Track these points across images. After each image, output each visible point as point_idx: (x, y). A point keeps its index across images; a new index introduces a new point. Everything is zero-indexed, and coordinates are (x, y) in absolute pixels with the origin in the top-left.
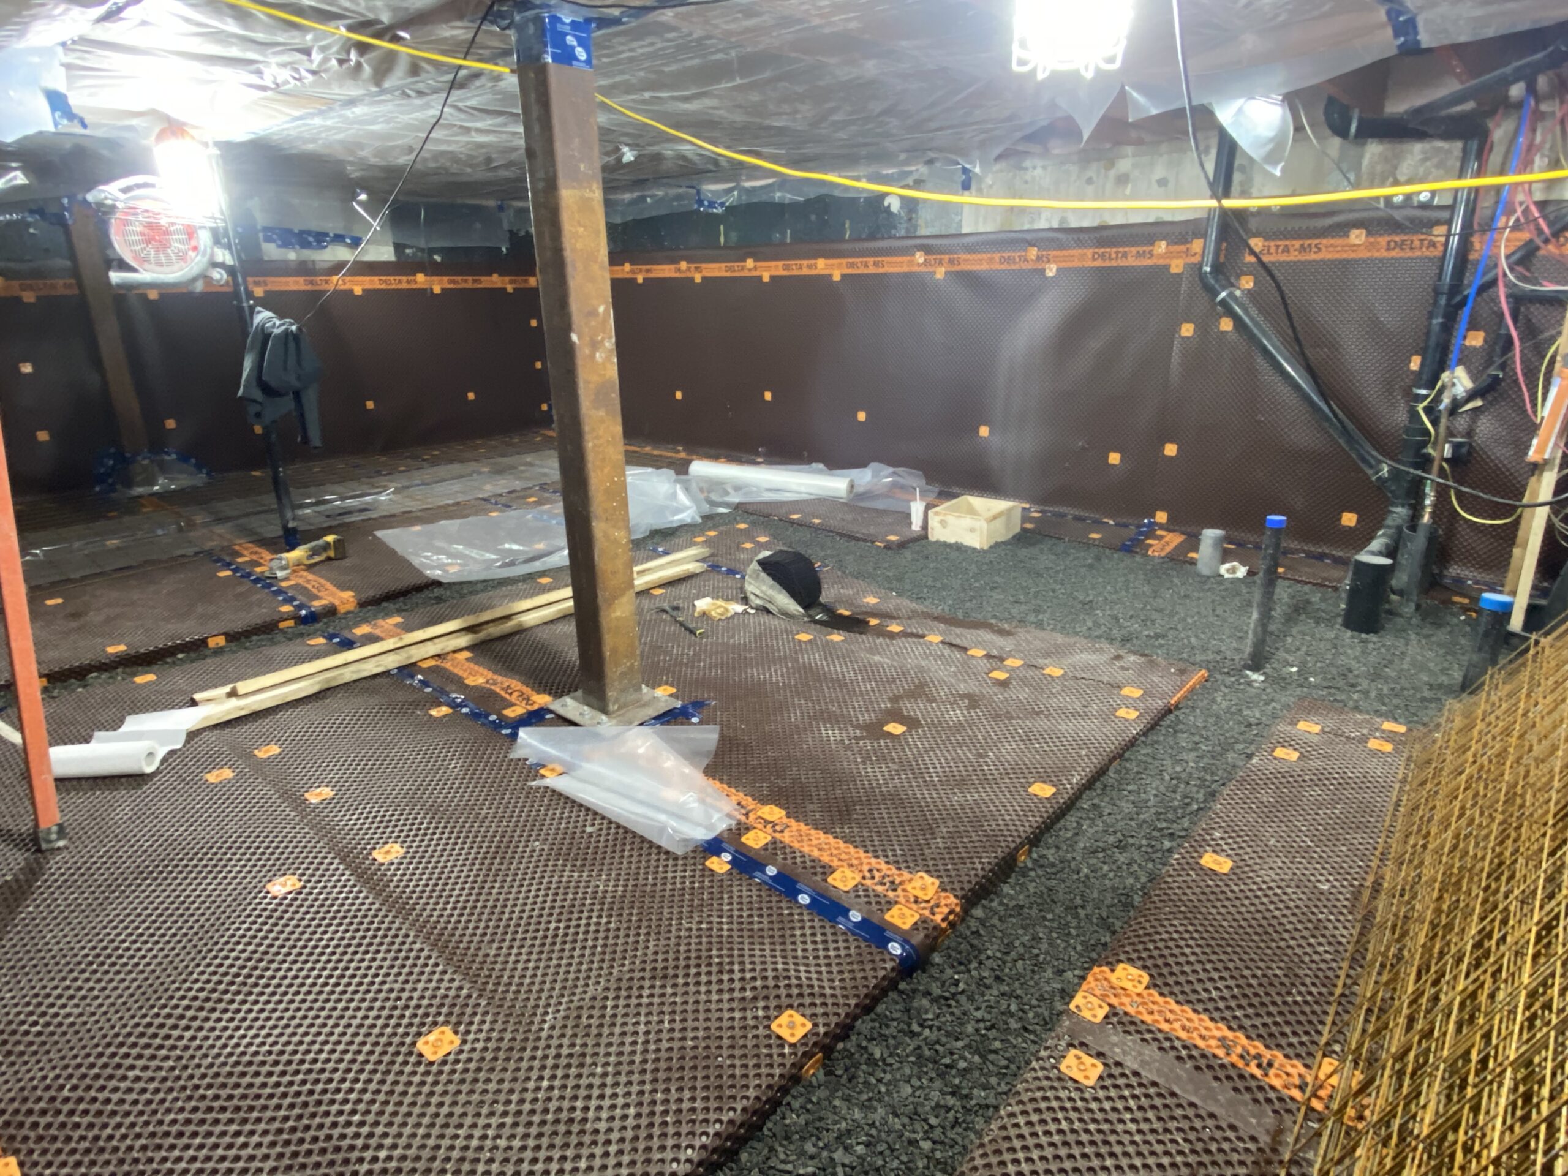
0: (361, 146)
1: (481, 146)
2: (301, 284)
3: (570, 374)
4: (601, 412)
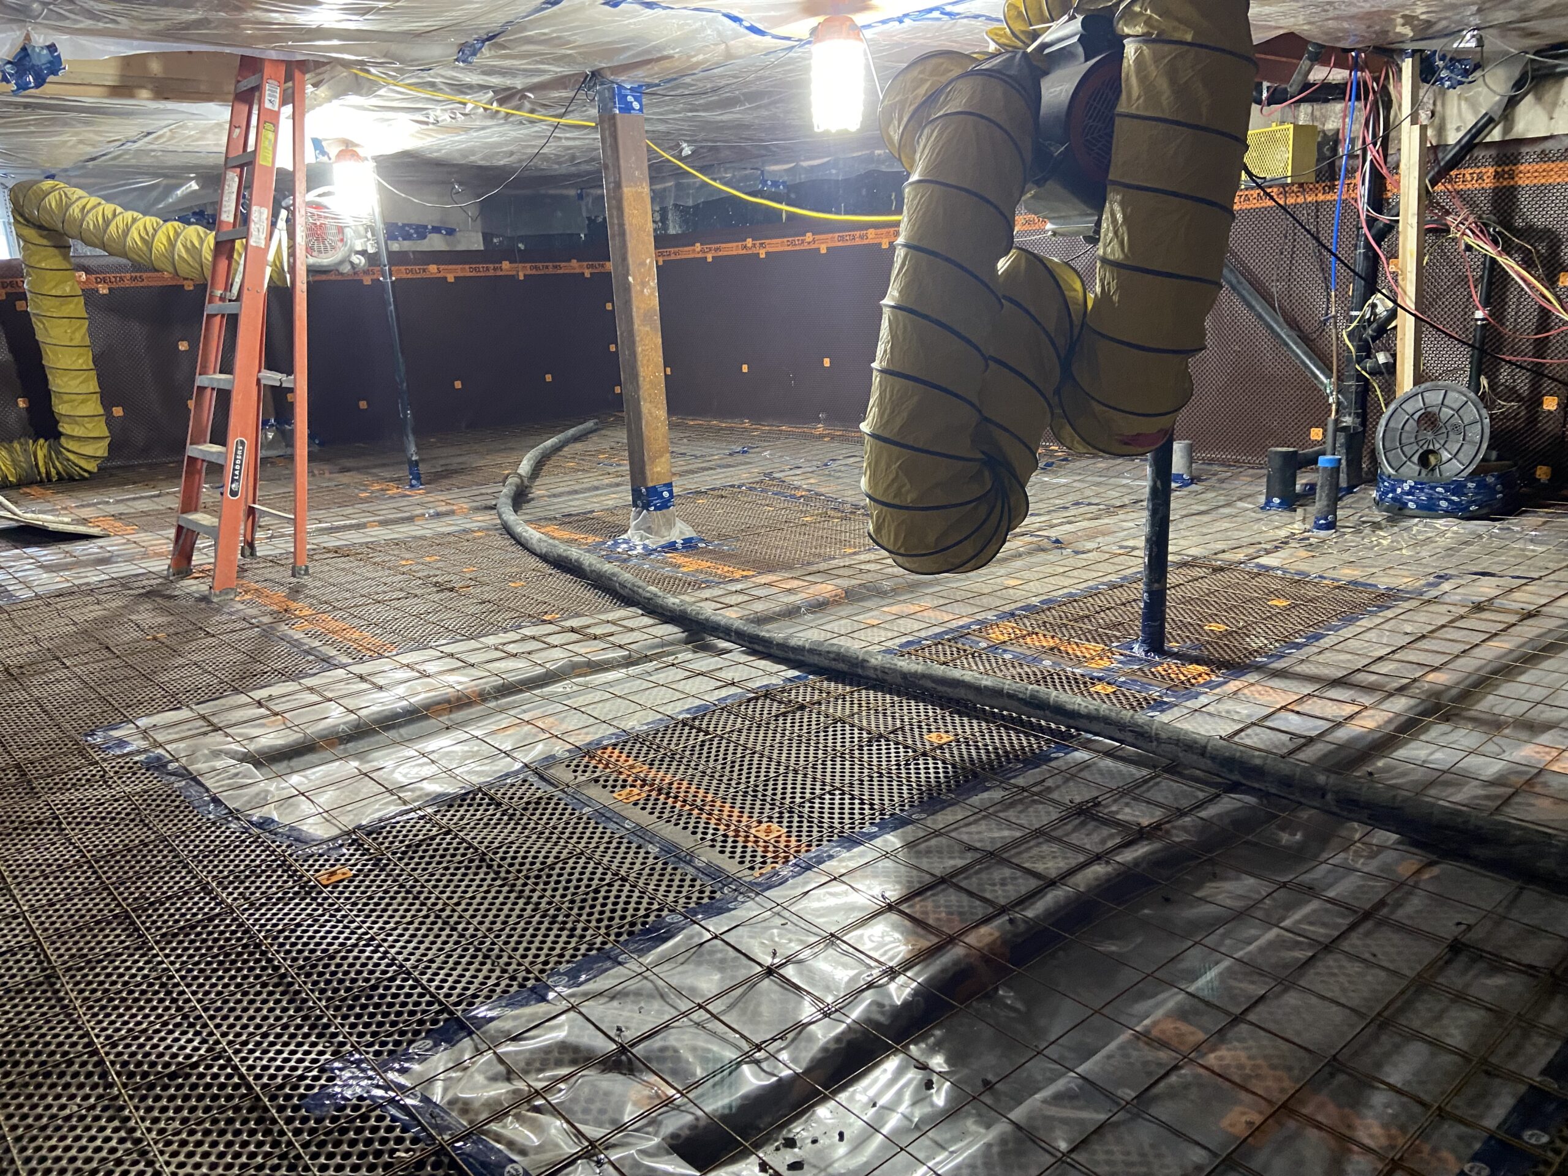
2: (402, 272)
3: (628, 303)
4: (648, 328)
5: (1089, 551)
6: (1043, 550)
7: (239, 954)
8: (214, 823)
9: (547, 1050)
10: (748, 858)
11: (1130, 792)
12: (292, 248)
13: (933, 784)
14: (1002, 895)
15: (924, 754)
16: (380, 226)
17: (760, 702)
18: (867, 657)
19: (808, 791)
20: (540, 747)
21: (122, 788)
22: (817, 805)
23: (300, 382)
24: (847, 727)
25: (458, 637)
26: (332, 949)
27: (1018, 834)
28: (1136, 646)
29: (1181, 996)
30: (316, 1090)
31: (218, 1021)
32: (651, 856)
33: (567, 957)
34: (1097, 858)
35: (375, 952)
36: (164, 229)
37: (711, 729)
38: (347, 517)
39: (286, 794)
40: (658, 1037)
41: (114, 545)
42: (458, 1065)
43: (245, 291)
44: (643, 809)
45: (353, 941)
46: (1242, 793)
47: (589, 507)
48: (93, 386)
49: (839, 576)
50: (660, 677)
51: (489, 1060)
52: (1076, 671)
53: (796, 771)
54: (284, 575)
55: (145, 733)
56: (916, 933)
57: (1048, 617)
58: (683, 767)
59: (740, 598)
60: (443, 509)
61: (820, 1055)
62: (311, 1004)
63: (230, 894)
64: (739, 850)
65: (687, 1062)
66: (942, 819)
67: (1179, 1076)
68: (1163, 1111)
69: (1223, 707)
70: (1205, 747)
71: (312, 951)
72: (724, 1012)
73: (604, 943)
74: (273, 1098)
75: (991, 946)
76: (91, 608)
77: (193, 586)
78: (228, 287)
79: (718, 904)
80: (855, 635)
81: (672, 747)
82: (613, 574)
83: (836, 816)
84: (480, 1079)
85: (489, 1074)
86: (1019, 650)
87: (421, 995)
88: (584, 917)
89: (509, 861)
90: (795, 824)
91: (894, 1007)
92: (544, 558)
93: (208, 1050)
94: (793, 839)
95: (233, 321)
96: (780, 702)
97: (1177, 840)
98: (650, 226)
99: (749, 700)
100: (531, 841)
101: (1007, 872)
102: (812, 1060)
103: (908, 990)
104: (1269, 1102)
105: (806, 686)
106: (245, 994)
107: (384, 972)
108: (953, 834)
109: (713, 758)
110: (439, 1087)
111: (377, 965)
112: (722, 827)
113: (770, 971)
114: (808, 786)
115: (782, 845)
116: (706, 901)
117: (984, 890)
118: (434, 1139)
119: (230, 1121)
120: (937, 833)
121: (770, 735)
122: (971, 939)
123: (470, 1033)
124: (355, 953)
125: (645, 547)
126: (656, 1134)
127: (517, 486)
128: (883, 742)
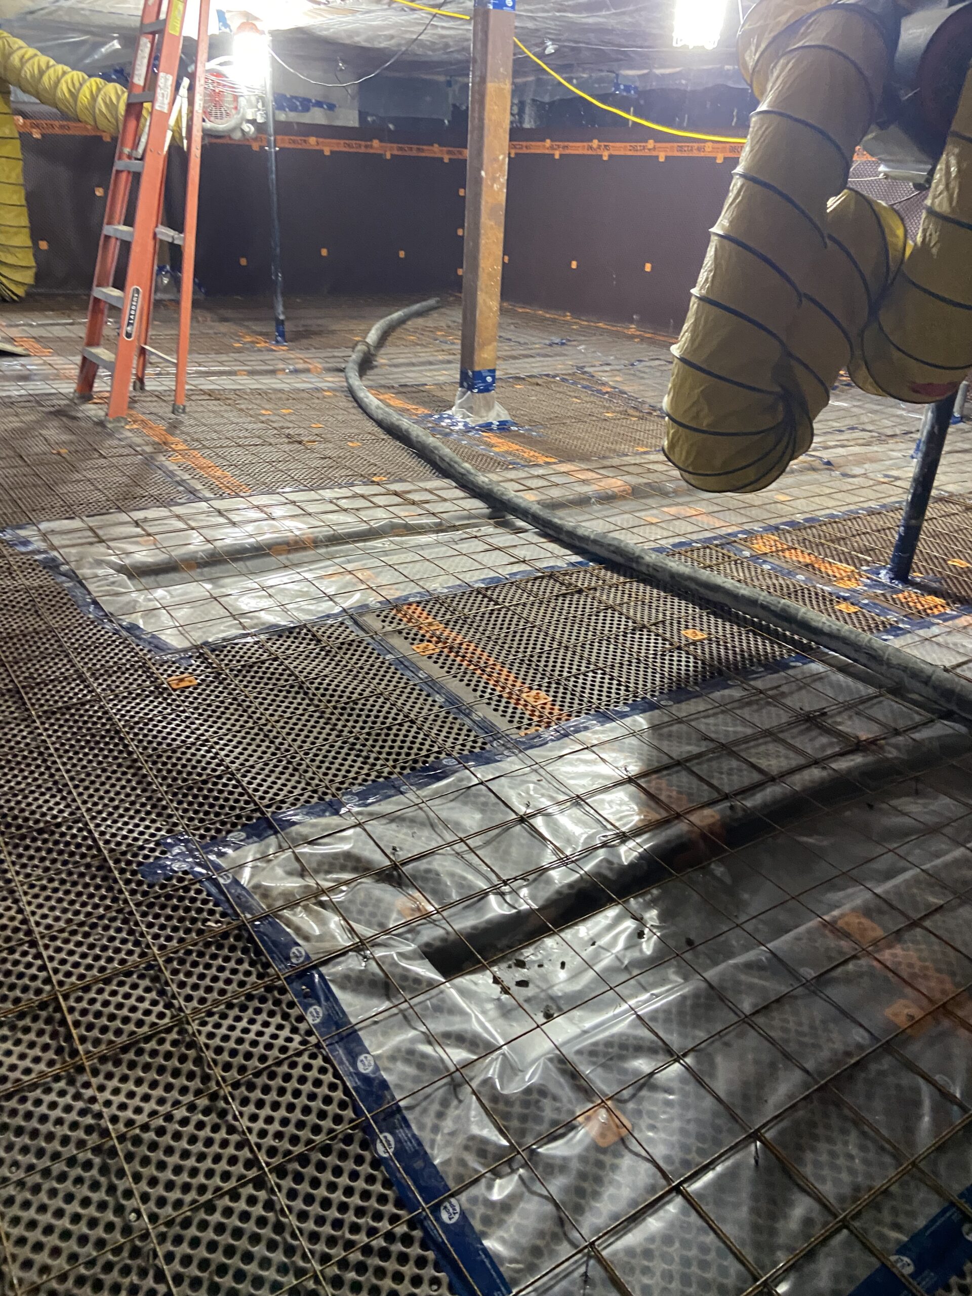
0: (358, 34)
1: (443, 36)
2: (286, 142)
3: (478, 196)
4: (492, 223)
5: (854, 476)
6: (814, 469)
7: (103, 737)
8: (92, 622)
9: (335, 856)
10: (516, 719)
11: (855, 706)
12: (191, 112)
13: (683, 676)
14: (727, 784)
15: (679, 648)
16: (270, 97)
17: (545, 581)
18: (643, 555)
19: (575, 667)
20: (357, 596)
21: (23, 581)
22: (580, 681)
23: (188, 241)
24: (616, 615)
25: (301, 487)
26: (174, 745)
27: (749, 731)
28: (883, 572)
29: (868, 895)
30: (151, 860)
31: (81, 790)
32: (437, 704)
33: (359, 781)
34: (816, 763)
35: (208, 751)
36: (88, 84)
37: (500, 600)
38: (221, 363)
39: (151, 605)
40: (425, 861)
41: (32, 364)
42: (264, 858)
43: (148, 151)
44: (436, 662)
45: (192, 740)
46: (954, 721)
47: (423, 380)
48: (24, 221)
49: (629, 473)
50: (464, 547)
51: (288, 858)
52: (825, 588)
53: (567, 648)
54: (165, 410)
55: (44, 536)
56: (649, 806)
57: (808, 534)
58: (473, 630)
59: (541, 483)
60: (300, 366)
61: (555, 897)
62: (154, 787)
63: (100, 684)
64: (510, 710)
65: (446, 885)
66: (686, 709)
67: (855, 965)
68: (837, 993)
69: (950, 639)
70: (930, 677)
71: (160, 744)
72: (479, 847)
73: (391, 773)
74: (117, 861)
75: (711, 826)
76: (11, 419)
77: (92, 410)
78: (135, 146)
79: (487, 755)
80: (635, 530)
81: (466, 610)
82: (436, 448)
83: (596, 692)
84: (279, 871)
85: (288, 868)
86: (777, 562)
87: (241, 795)
88: (377, 749)
89: (322, 691)
90: (560, 695)
91: (622, 868)
92: (379, 423)
93: (71, 814)
94: (557, 707)
95: (136, 177)
96: (562, 584)
97: (890, 756)
98: (508, 119)
99: (536, 579)
100: (342, 676)
101: (734, 763)
102: (548, 900)
103: (635, 854)
104: (930, 1000)
105: (586, 571)
106: (104, 770)
107: (214, 770)
108: (693, 723)
109: (498, 626)
110: (246, 873)
111: (209, 763)
112: (499, 688)
113: (522, 820)
114: (576, 663)
115: (547, 711)
116: (477, 750)
117: (713, 777)
118: (238, 915)
119: (82, 875)
120: (679, 721)
121: (549, 612)
122: (695, 818)
123: (276, 832)
124: (193, 751)
125: (466, 425)
126: (413, 941)
127: (365, 354)
128: (645, 632)
